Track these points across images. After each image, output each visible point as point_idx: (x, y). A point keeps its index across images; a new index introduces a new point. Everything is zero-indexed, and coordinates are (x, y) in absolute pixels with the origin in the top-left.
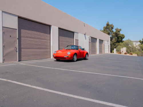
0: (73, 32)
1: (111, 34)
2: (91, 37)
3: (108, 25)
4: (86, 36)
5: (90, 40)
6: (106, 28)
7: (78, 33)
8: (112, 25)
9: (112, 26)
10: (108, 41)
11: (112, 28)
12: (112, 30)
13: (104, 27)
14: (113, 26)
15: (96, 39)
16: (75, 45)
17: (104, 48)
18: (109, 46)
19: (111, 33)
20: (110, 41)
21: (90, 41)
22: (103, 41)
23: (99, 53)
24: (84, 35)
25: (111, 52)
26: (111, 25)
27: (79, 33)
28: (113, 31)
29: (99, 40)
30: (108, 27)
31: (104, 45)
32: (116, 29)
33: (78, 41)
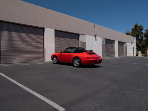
1: (141, 35)
2: (106, 39)
4: (97, 38)
5: (103, 42)
6: (134, 29)
9: (141, 27)
11: (142, 29)
12: (141, 31)
14: (143, 27)
15: (114, 41)
17: (126, 51)
20: (135, 43)
21: (104, 44)
22: (124, 43)
23: (119, 56)
24: (94, 37)
25: (137, 55)
27: (86, 35)
28: (142, 33)
29: (118, 42)
30: (137, 29)
31: (126, 47)
32: (146, 31)
33: (85, 43)
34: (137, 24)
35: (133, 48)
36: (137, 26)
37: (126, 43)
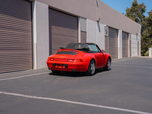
0: (77, 17)
2: (109, 27)
3: (135, 5)
4: (100, 24)
5: (107, 33)
7: (86, 19)
8: (142, 5)
9: (143, 7)
10: (137, 34)
11: (143, 11)
12: (142, 13)
13: (128, 10)
14: (145, 7)
15: (117, 30)
16: (80, 42)
17: (130, 48)
18: (138, 44)
19: (140, 20)
20: (139, 34)
21: (108, 35)
22: (128, 34)
24: (97, 23)
26: (140, 5)
28: (144, 17)
29: (123, 32)
30: (136, 9)
31: (130, 41)
32: (149, 13)
33: (86, 34)
34: (136, 2)
35: (138, 42)
36: (136, 5)
37: (131, 34)
